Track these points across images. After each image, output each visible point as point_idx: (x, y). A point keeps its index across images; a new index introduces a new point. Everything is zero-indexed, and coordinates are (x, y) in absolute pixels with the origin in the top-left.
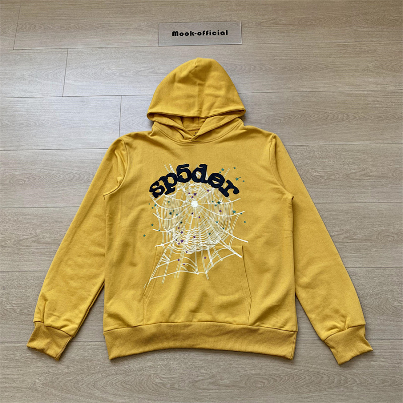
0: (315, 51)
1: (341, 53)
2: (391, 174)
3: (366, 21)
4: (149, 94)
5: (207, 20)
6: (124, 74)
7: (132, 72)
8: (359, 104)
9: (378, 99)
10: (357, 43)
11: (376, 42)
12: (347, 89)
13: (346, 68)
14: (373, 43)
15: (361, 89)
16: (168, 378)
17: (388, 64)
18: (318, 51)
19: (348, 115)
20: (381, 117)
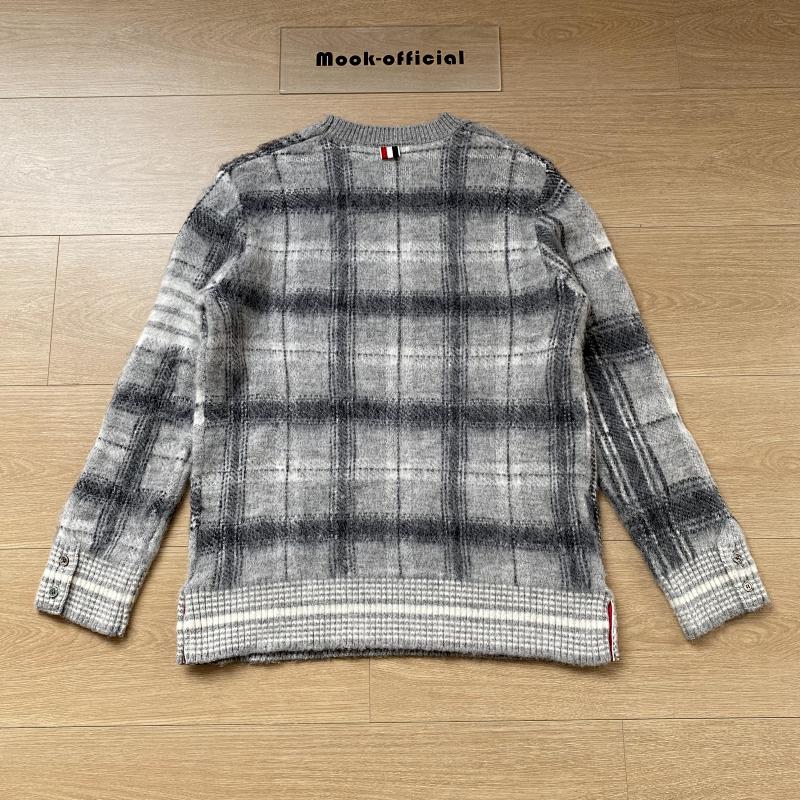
0: (576, 115)
1: (642, 119)
2: (758, 462)
3: (713, 31)
4: (134, 231)
5: (293, 23)
6: (67, 176)
7: (89, 168)
8: (685, 266)
9: (734, 251)
10: (689, 92)
11: (735, 92)
12: (655, 223)
13: (654, 163)
14: (728, 92)
15: (692, 224)
17: (763, 153)
18: (583, 115)
19: (654, 297)
20: (739, 302)
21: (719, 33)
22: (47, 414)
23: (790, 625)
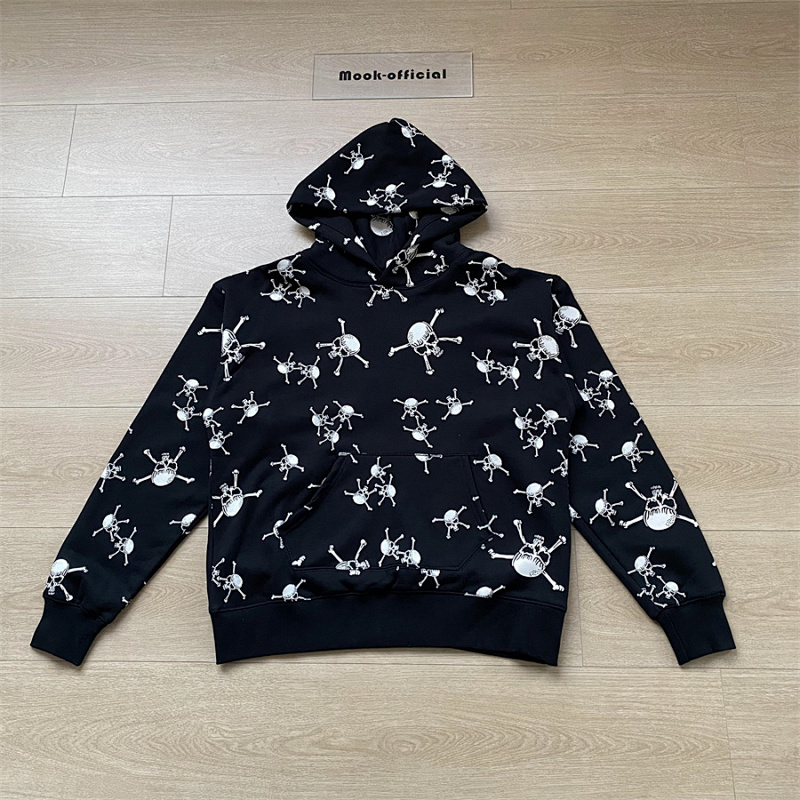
0: (547, 112)
1: (596, 115)
2: (678, 352)
3: (649, 54)
4: (226, 192)
5: (343, 51)
6: (179, 155)
7: (195, 150)
8: (626, 216)
9: (663, 206)
10: (630, 96)
11: (665, 96)
12: (604, 187)
13: (604, 146)
14: (660, 96)
15: (631, 187)
16: (233, 732)
17: (685, 138)
18: (552, 113)
19: (603, 238)
20: (666, 241)
21: (653, 55)
22: (162, 316)
23: (701, 466)
